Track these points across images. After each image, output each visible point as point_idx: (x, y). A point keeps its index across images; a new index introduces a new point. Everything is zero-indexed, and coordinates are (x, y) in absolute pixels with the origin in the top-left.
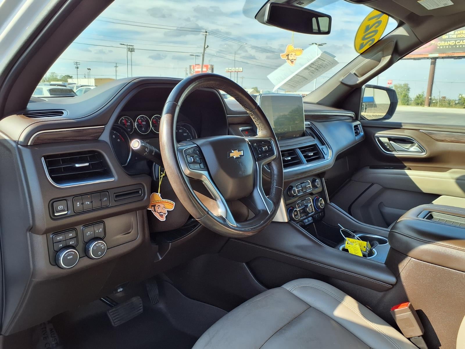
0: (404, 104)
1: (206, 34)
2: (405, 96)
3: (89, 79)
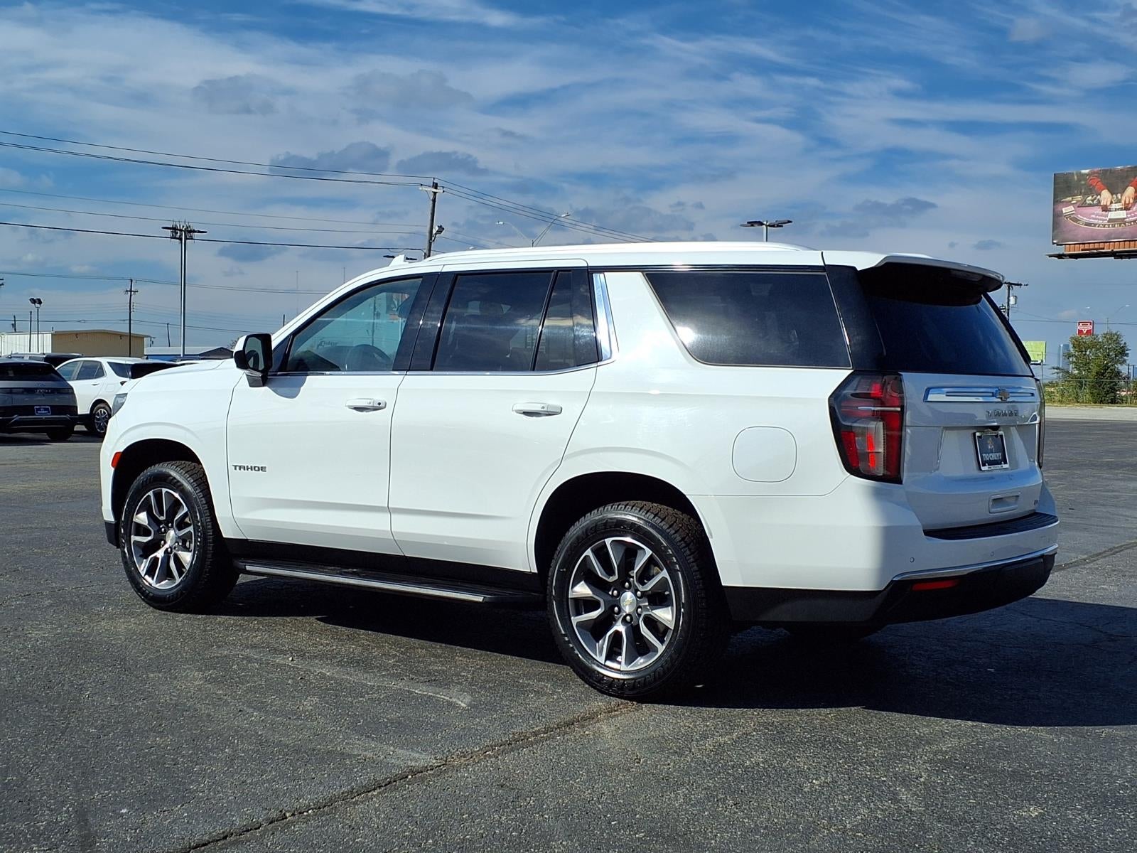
0: (1101, 402)
1: (435, 190)
2: (1102, 374)
3: (34, 337)
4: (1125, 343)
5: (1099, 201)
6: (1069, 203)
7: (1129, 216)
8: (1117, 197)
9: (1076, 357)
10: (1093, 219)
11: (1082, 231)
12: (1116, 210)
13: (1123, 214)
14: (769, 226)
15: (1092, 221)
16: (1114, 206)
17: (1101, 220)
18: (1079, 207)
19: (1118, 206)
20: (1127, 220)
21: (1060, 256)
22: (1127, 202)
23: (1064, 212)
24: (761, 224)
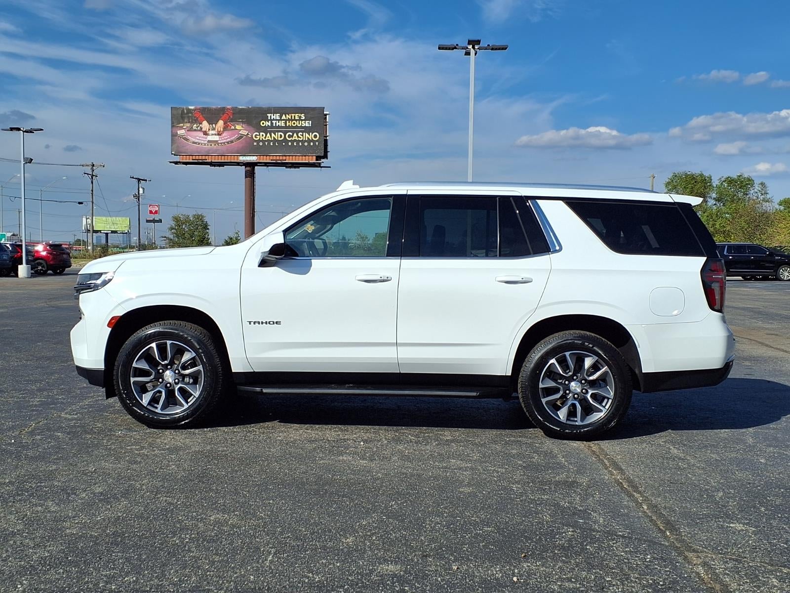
4: (206, 222)
5: (201, 128)
6: (181, 128)
7: (220, 139)
8: (213, 127)
9: (176, 230)
10: (198, 139)
11: (191, 147)
12: (212, 134)
13: (216, 138)
14: (25, 132)
15: (196, 141)
16: (211, 132)
17: (202, 140)
18: (188, 131)
19: (213, 132)
20: (219, 142)
21: (176, 163)
22: (219, 130)
23: (179, 133)
24: (19, 129)
